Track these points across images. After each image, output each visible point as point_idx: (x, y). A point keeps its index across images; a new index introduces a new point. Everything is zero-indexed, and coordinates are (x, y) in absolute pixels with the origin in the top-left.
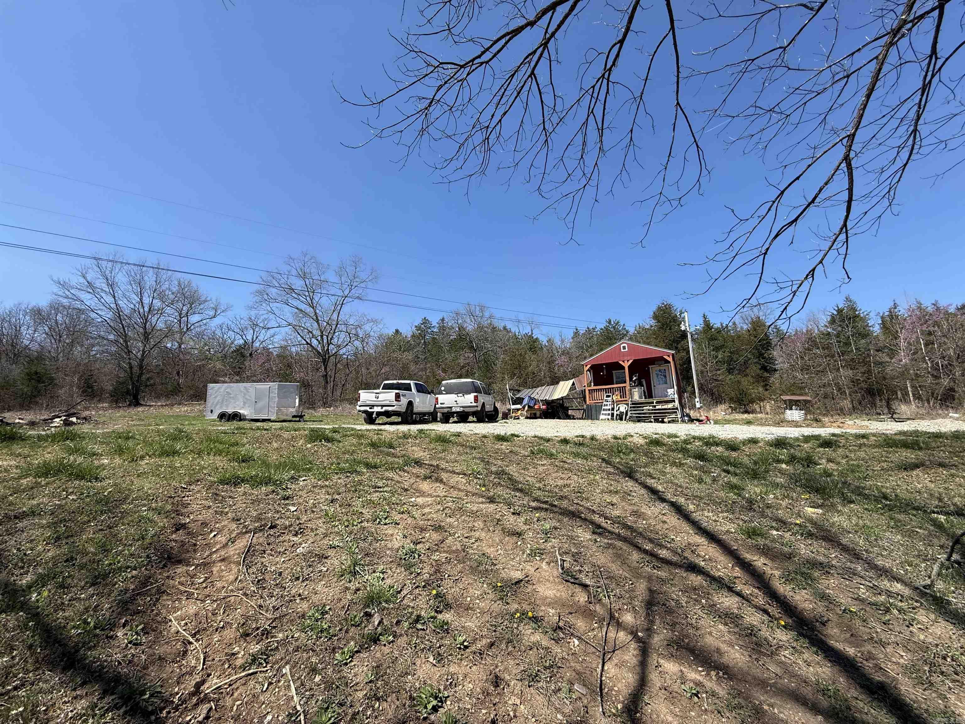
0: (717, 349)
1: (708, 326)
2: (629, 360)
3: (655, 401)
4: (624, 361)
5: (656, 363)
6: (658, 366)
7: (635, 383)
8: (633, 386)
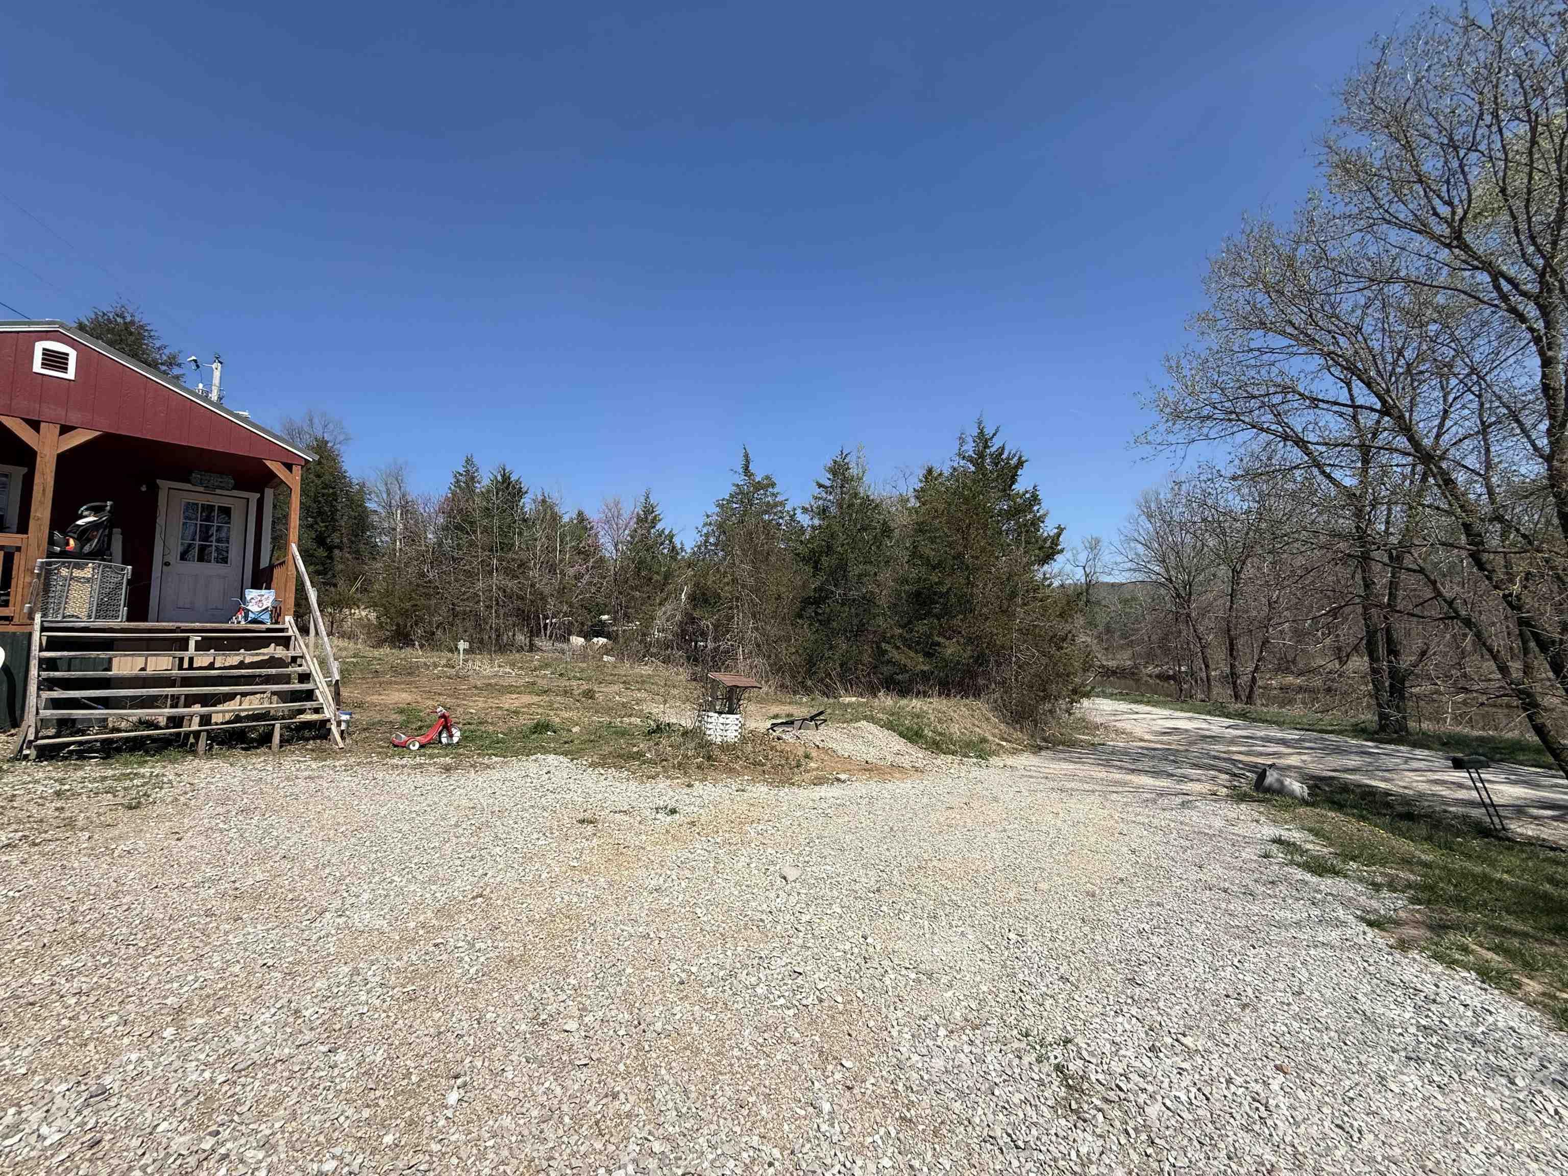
2: (72, 428)
3: (194, 639)
4: (35, 425)
5: (195, 476)
6: (202, 489)
7: (89, 540)
8: (64, 554)
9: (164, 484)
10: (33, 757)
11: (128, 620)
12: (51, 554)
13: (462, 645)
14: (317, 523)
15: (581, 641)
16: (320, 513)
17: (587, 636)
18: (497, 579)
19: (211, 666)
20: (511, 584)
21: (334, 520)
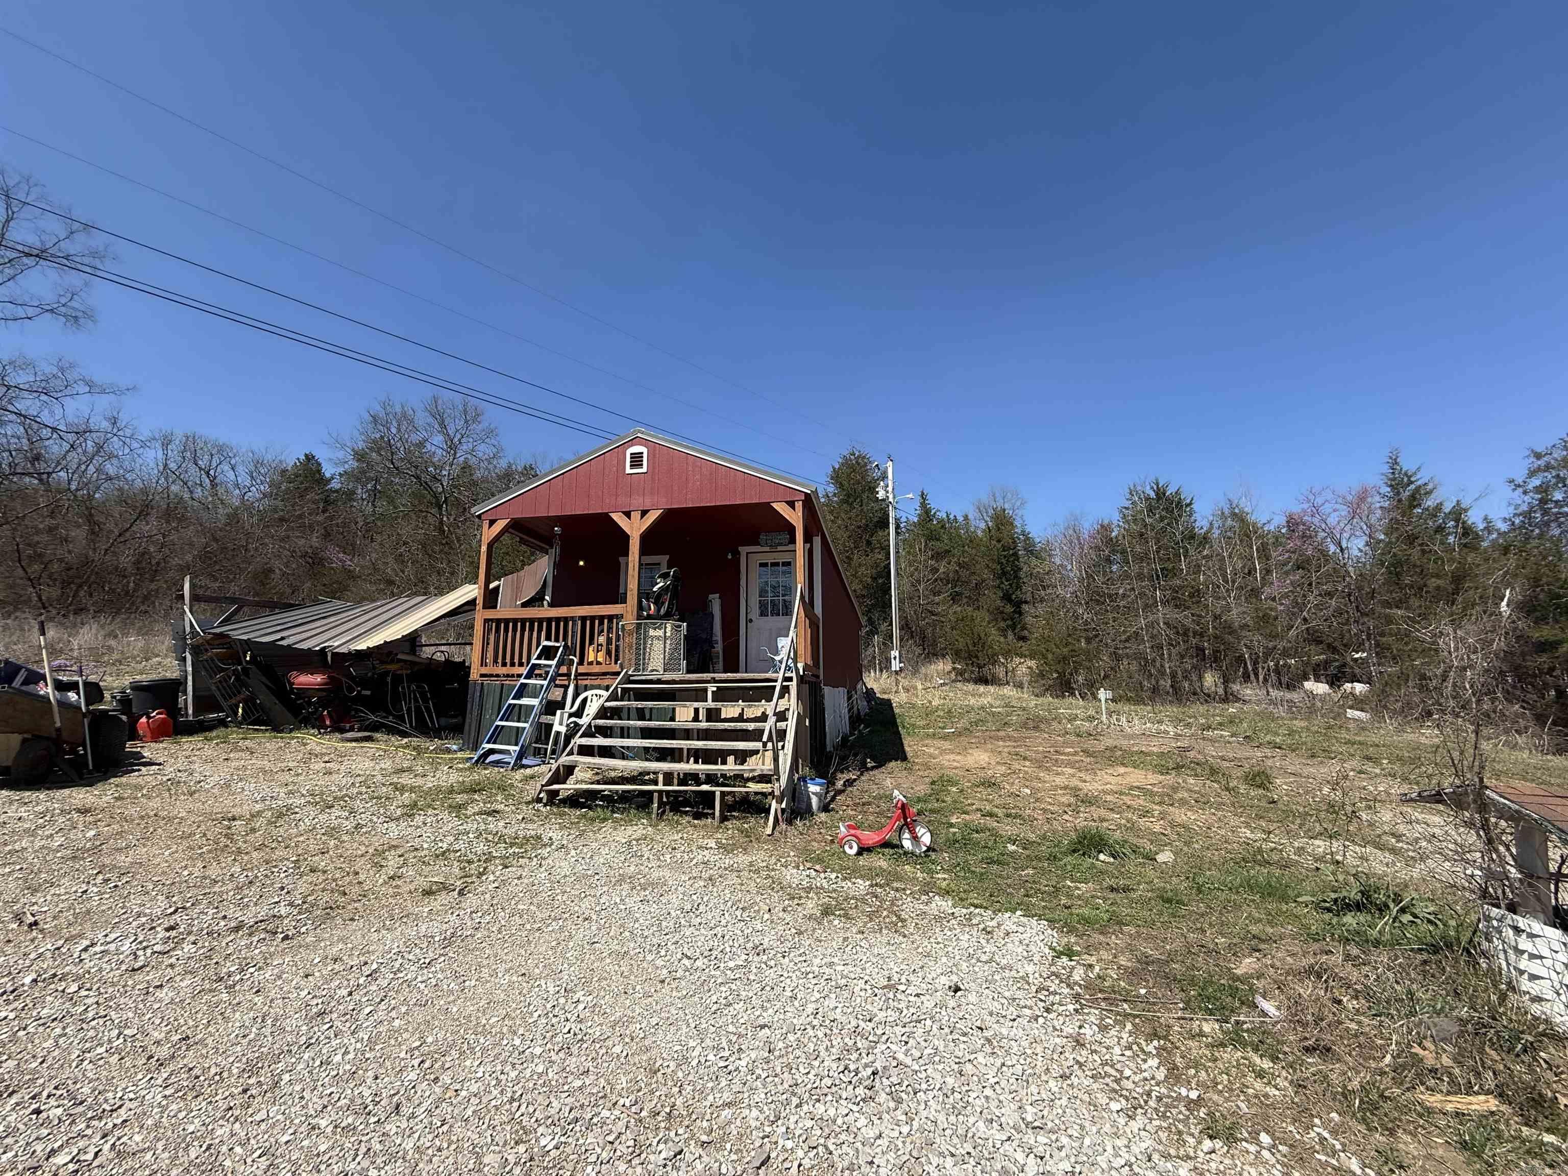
0: (938, 556)
1: (926, 514)
2: (648, 511)
3: (712, 688)
4: (628, 514)
5: (763, 537)
6: (767, 549)
7: (663, 603)
8: (649, 617)
9: (743, 550)
10: (545, 801)
11: (688, 672)
12: (639, 617)
13: (1103, 694)
14: (1002, 583)
15: (1321, 688)
16: (1004, 573)
17: (1334, 681)
18: (1162, 613)
19: (740, 718)
20: (1185, 618)
21: (1017, 577)
